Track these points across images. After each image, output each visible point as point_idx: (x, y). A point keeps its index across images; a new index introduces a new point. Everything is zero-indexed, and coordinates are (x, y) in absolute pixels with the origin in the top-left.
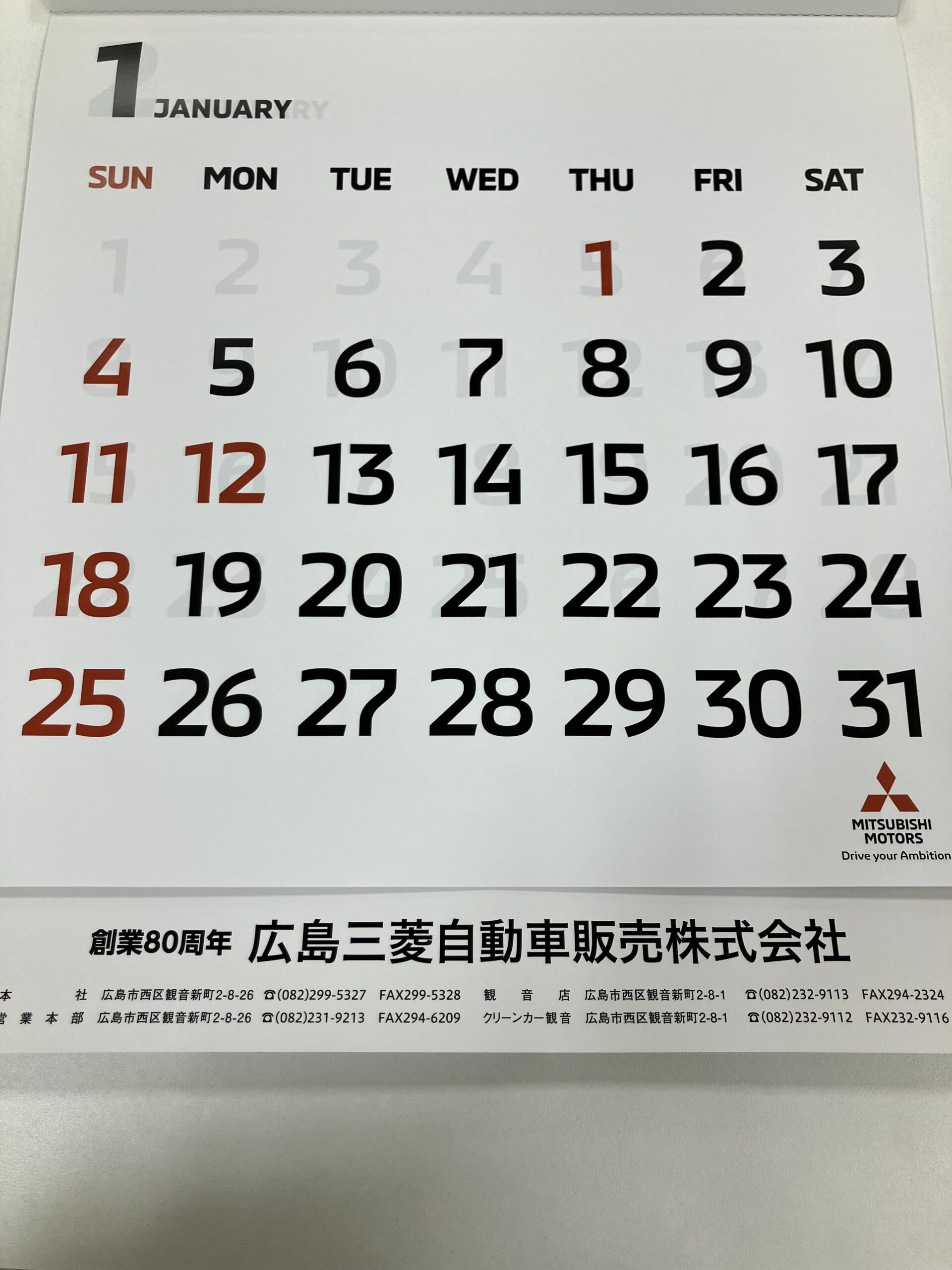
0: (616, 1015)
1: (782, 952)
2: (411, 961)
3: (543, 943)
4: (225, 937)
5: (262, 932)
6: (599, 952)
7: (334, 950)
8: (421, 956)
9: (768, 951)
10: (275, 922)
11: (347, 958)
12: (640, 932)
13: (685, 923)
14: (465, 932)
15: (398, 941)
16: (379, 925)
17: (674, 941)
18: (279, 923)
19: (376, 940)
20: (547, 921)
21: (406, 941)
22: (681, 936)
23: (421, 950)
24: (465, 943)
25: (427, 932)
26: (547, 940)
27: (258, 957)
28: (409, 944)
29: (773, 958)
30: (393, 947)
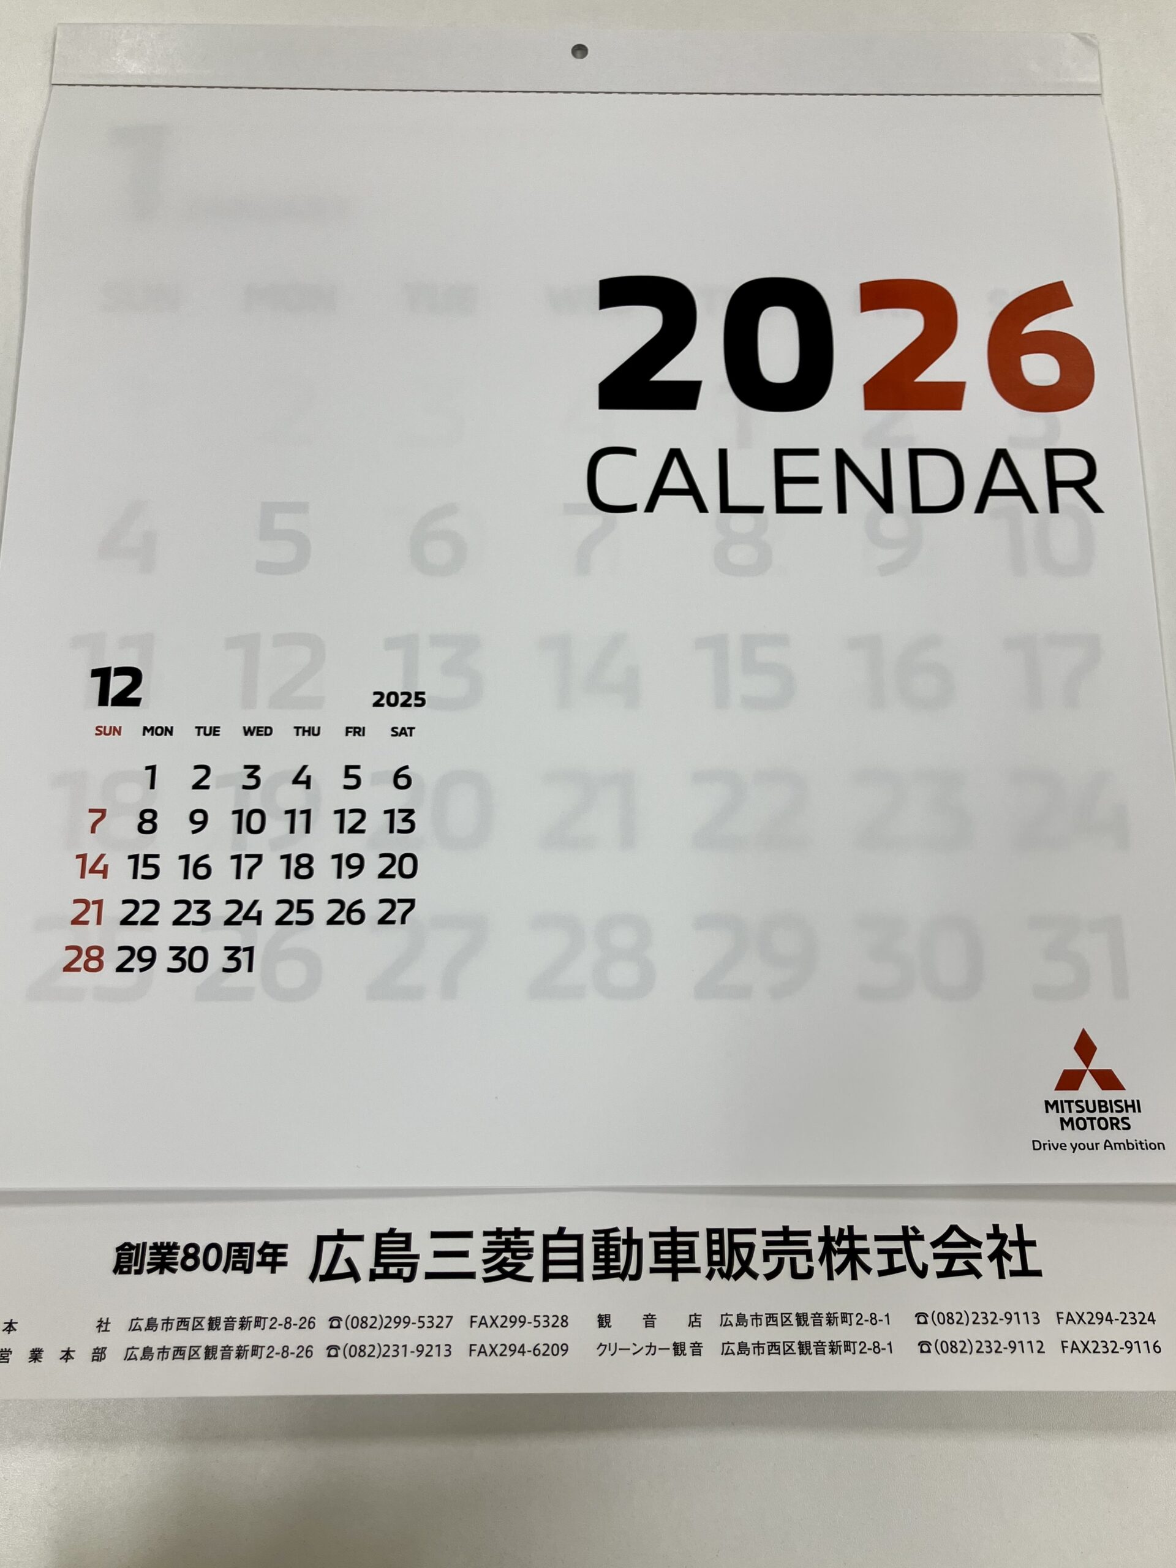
0: (758, 1345)
1: (959, 1265)
2: (508, 1279)
3: (669, 1256)
4: (280, 1250)
5: (326, 1244)
6: (737, 1266)
7: (414, 1266)
8: (520, 1273)
9: (942, 1264)
10: (340, 1231)
11: (429, 1276)
12: (786, 1242)
13: (841, 1231)
14: (573, 1244)
15: (493, 1254)
16: (468, 1235)
17: (828, 1252)
18: (345, 1233)
19: (464, 1254)
20: (673, 1229)
21: (501, 1254)
22: (836, 1247)
23: (520, 1266)
24: (573, 1256)
25: (526, 1243)
26: (674, 1252)
27: (321, 1276)
28: (505, 1259)
29: (948, 1273)
30: (486, 1262)
